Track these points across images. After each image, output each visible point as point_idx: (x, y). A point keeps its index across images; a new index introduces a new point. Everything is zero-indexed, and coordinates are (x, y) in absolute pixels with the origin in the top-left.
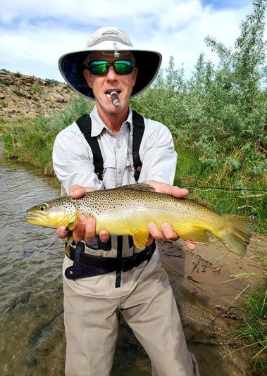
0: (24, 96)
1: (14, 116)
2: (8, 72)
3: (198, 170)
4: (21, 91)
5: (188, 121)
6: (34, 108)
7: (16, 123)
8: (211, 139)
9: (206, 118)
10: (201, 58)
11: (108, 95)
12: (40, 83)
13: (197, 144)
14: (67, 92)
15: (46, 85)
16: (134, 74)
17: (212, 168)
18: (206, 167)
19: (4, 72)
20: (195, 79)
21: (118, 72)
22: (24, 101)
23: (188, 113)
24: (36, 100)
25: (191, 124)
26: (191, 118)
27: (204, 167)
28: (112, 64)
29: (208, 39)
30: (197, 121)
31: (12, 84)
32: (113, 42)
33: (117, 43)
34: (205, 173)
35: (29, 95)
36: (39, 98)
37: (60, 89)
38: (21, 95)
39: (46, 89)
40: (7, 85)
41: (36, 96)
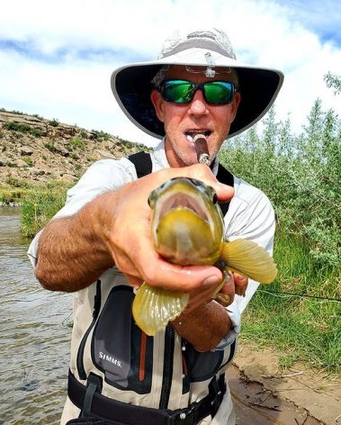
0: (59, 152)
1: (41, 179)
2: (41, 119)
3: (307, 269)
4: (55, 145)
5: (295, 195)
6: (71, 169)
7: (44, 188)
8: (330, 224)
9: (322, 191)
10: (317, 105)
11: (189, 137)
12: (84, 135)
13: (308, 229)
14: (120, 150)
15: (91, 138)
16: (235, 103)
17: (330, 267)
18: (320, 267)
19: (35, 119)
20: (306, 136)
21: (208, 101)
22: (59, 158)
23: (295, 182)
24: (75, 158)
25: (299, 201)
26: (298, 190)
27: (318, 265)
28: (201, 88)
29: (329, 77)
30: (308, 194)
31: (45, 135)
32: (206, 51)
33: (213, 53)
34: (319, 274)
35: (66, 151)
36: (80, 156)
37: (111, 145)
38: (56, 150)
39: (91, 145)
40: (38, 135)
41: (76, 152)
